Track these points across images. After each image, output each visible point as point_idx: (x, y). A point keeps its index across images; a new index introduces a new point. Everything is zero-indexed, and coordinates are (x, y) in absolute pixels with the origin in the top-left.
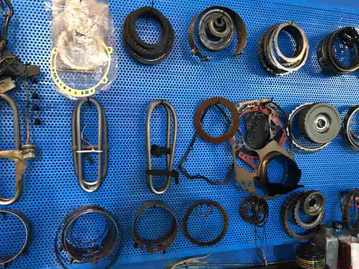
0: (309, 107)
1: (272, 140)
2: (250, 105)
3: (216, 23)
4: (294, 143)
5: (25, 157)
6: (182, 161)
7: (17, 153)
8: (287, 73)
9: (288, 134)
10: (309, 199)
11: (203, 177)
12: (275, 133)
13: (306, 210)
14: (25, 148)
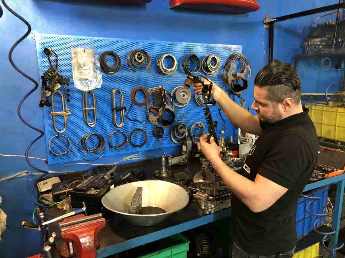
2: (154, 89)
3: (138, 56)
4: (174, 104)
5: (68, 114)
6: (127, 113)
7: (64, 113)
9: (172, 100)
10: (180, 126)
11: (136, 120)
14: (67, 111)
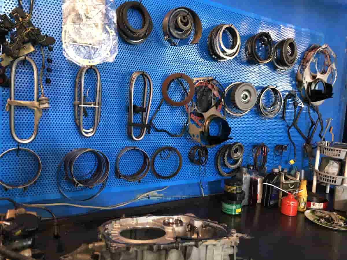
0: (238, 85)
1: (213, 106)
2: (201, 80)
4: (226, 110)
7: (36, 103)
8: (225, 60)
9: (223, 104)
10: (234, 149)
11: (165, 131)
12: (215, 102)
13: (232, 156)
